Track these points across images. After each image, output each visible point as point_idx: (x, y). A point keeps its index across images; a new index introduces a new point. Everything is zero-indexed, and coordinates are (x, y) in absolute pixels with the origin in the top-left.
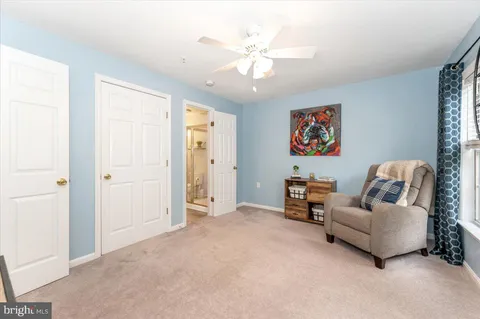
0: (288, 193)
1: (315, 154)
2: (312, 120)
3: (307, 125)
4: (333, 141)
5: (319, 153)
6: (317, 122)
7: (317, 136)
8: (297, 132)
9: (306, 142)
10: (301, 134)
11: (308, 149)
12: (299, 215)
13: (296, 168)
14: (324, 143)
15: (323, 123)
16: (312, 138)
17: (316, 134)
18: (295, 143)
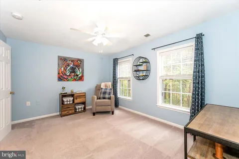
0: (63, 102)
1: (73, 81)
2: (71, 64)
3: (69, 66)
4: (81, 75)
5: (75, 80)
6: (74, 65)
7: (74, 72)
8: (63, 68)
9: (68, 74)
10: (65, 70)
11: (69, 78)
12: (70, 112)
13: (64, 88)
14: (77, 75)
15: (77, 66)
16: (71, 73)
17: (73, 70)
18: (62, 74)
